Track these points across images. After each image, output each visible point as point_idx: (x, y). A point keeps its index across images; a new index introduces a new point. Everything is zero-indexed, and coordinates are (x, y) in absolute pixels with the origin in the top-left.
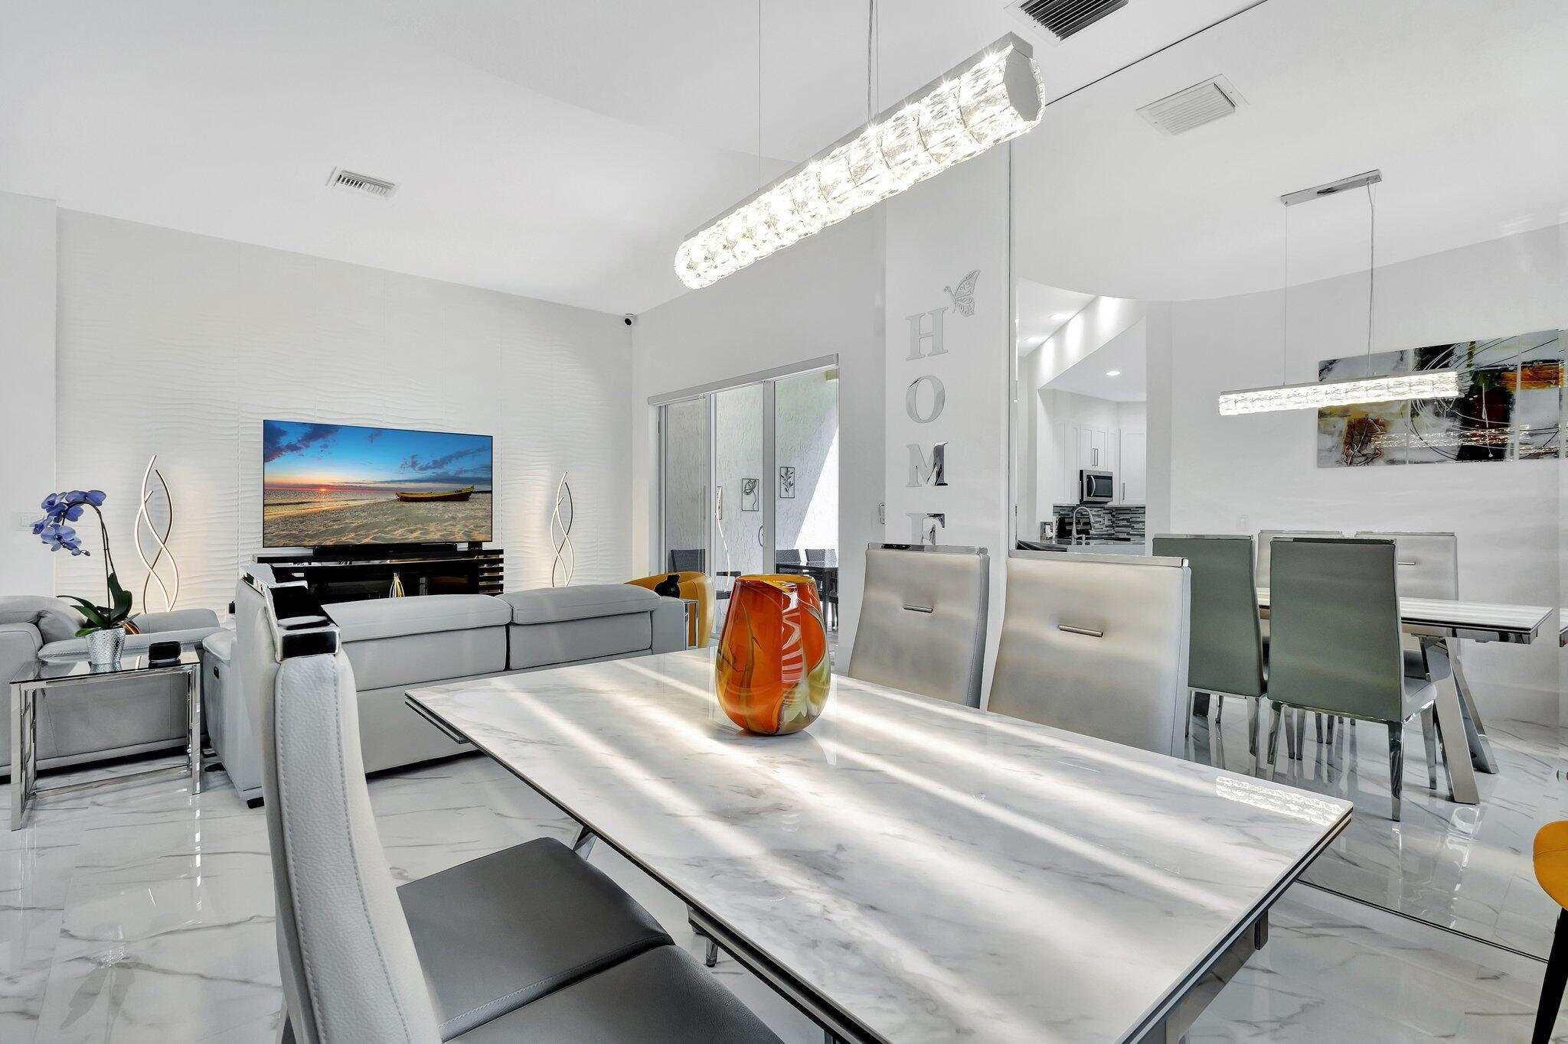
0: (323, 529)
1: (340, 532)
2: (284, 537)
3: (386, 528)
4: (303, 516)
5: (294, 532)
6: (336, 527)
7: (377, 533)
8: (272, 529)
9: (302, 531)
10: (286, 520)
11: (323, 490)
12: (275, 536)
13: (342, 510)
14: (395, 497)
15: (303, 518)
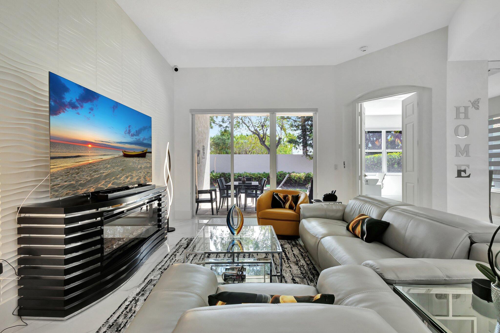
0: (89, 178)
1: (97, 180)
2: (66, 187)
3: (117, 175)
4: (79, 168)
5: (72, 182)
6: (96, 176)
7: (114, 180)
8: (58, 181)
9: (77, 181)
10: (68, 172)
11: (90, 146)
12: (61, 187)
13: (99, 162)
14: (122, 154)
15: (79, 169)
